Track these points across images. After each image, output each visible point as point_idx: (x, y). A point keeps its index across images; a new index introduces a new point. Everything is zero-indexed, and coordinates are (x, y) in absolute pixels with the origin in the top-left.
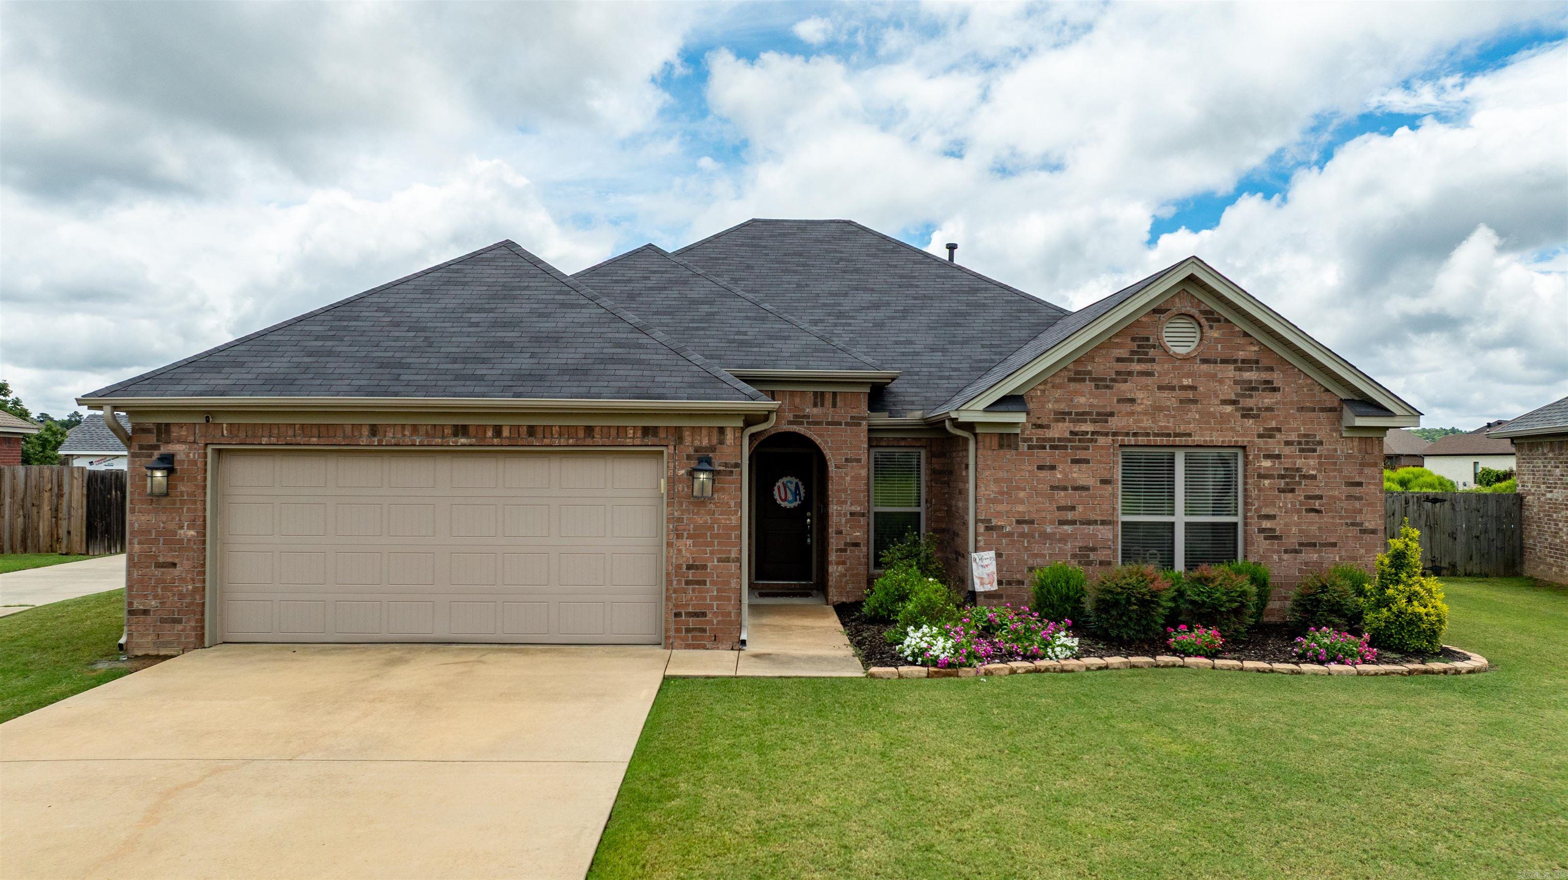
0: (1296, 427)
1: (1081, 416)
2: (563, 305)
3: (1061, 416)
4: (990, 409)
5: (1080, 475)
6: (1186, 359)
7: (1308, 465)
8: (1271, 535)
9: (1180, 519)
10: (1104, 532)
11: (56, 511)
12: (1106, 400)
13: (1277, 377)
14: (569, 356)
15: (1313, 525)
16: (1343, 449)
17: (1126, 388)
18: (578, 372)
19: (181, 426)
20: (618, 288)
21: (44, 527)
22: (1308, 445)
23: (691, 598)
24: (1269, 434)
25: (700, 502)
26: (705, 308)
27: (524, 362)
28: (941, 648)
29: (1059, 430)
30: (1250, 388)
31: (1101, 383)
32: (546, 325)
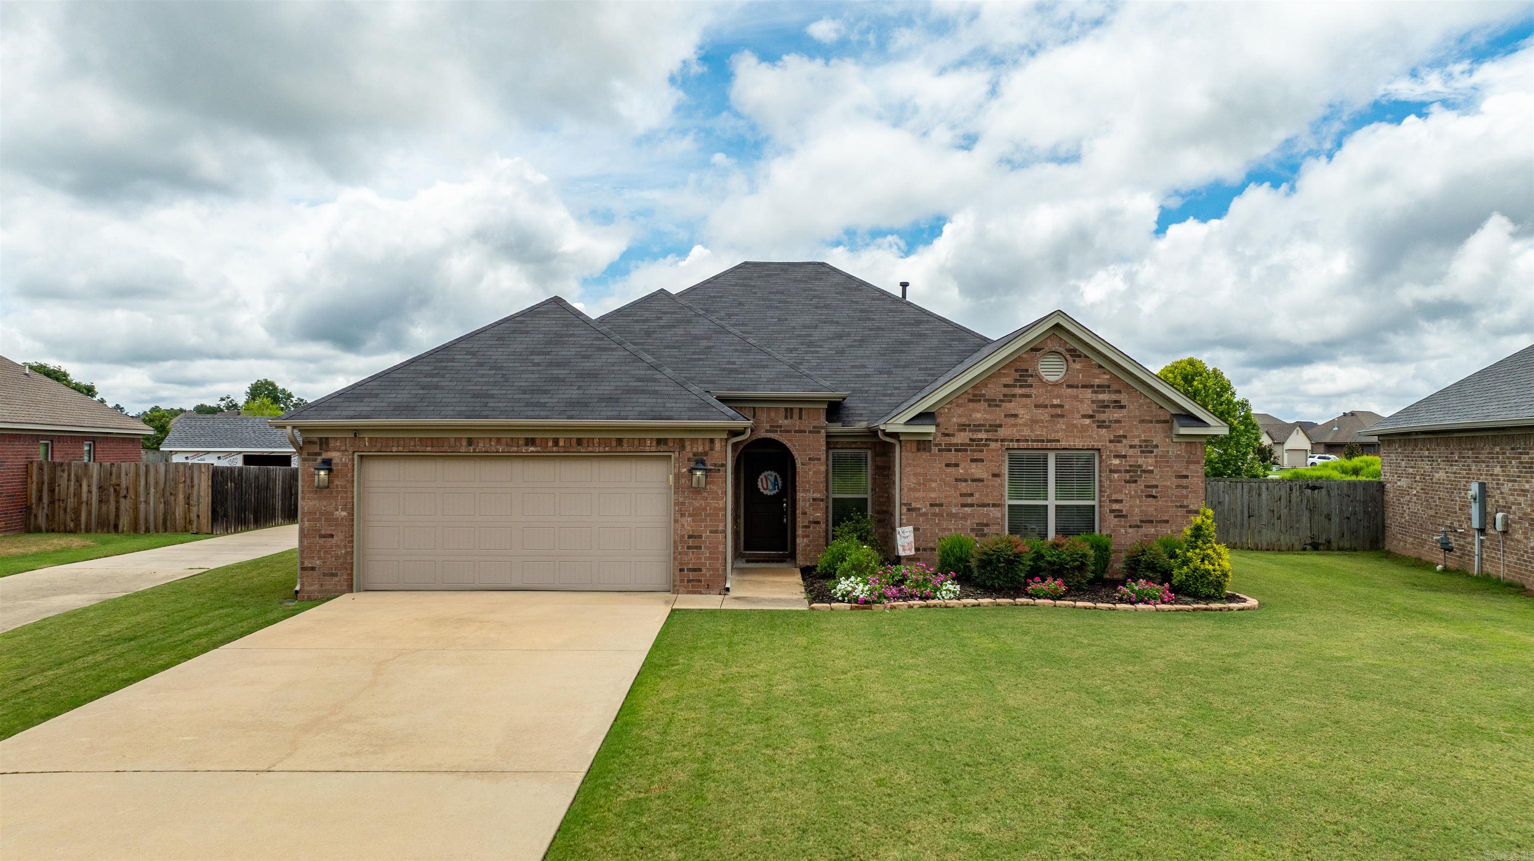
0: (1138, 435)
1: (978, 428)
2: (600, 349)
3: (963, 427)
4: (909, 422)
5: (977, 471)
6: (1056, 385)
7: (1147, 462)
8: (1119, 514)
9: (1052, 502)
10: (994, 512)
11: (188, 498)
12: (997, 415)
13: (1124, 398)
14: (606, 388)
15: (1150, 508)
16: (1173, 451)
17: (1011, 407)
18: (610, 400)
19: (336, 439)
20: (638, 327)
21: (179, 512)
22: (1147, 448)
23: (691, 558)
24: (1118, 440)
25: (697, 491)
26: (704, 343)
27: (573, 393)
28: (861, 590)
29: (961, 438)
30: (1104, 406)
31: (992, 403)
32: (588, 365)
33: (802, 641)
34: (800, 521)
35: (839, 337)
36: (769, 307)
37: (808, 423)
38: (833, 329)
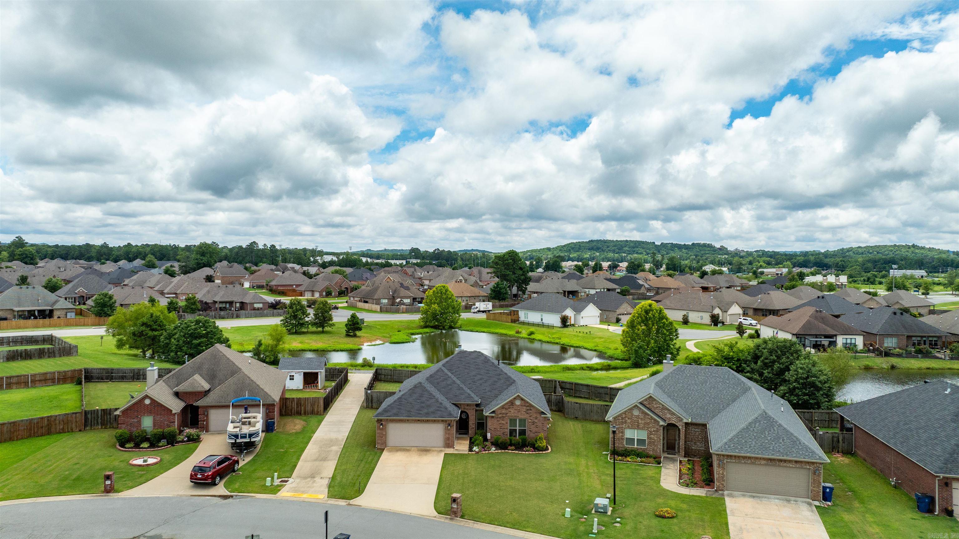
0: (535, 415)
1: (503, 414)
2: (430, 398)
3: (500, 414)
4: (490, 413)
5: (503, 422)
6: (519, 405)
7: (536, 421)
8: (531, 431)
9: (518, 428)
10: (506, 430)
11: (318, 406)
12: (507, 411)
13: (532, 408)
14: (431, 410)
15: (537, 429)
16: (541, 419)
17: (510, 410)
18: (433, 413)
19: (383, 420)
21: (316, 410)
22: (536, 418)
23: (448, 442)
24: (530, 416)
25: (449, 430)
27: (426, 411)
28: (477, 450)
29: (500, 416)
30: (528, 410)
31: (506, 409)
32: (428, 403)
33: (465, 462)
34: (470, 428)
35: (481, 379)
36: (466, 369)
37: (472, 408)
38: (481, 377)
